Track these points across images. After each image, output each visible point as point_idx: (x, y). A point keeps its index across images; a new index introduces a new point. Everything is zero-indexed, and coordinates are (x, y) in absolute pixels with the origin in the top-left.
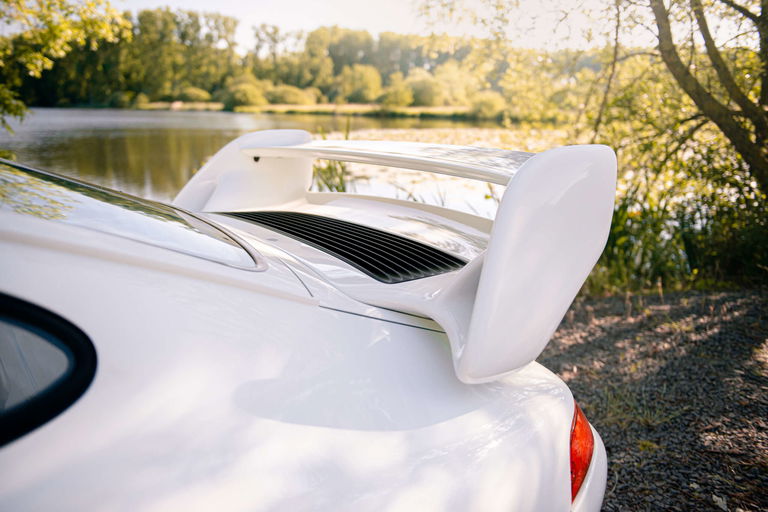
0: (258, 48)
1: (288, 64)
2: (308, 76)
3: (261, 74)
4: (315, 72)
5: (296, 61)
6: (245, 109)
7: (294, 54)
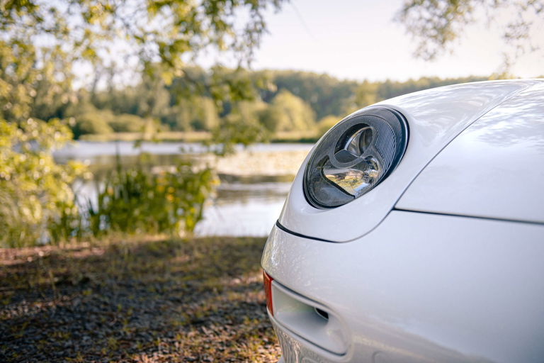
0: (96, 81)
1: (124, 97)
2: (144, 107)
3: (99, 106)
4: (151, 103)
5: (131, 94)
6: (91, 137)
7: (130, 87)
